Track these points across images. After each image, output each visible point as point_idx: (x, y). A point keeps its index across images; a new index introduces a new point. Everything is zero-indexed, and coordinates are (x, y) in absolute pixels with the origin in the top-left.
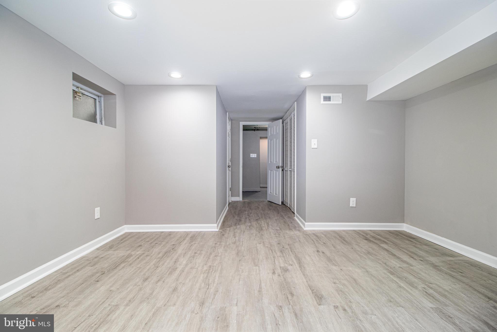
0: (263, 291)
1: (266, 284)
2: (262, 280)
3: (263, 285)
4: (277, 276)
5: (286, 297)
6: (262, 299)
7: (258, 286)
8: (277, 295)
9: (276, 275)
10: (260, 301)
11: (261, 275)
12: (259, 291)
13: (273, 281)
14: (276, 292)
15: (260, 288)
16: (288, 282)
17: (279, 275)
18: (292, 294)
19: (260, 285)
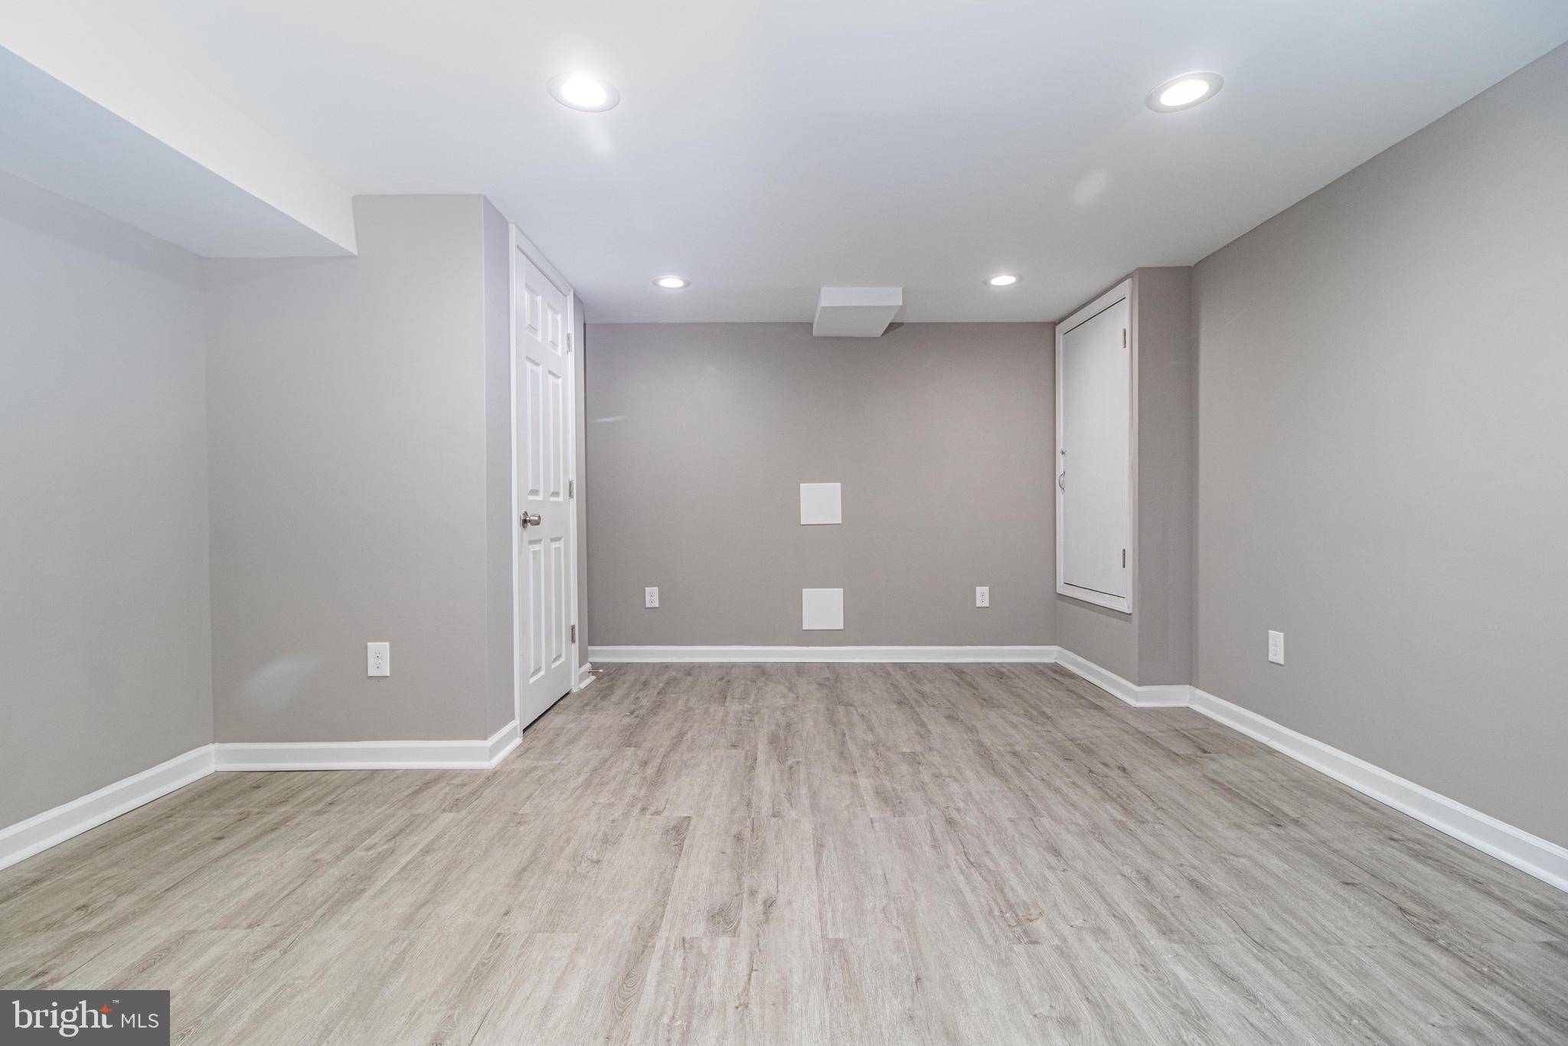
0: (812, 846)
1: (801, 863)
2: (814, 878)
3: (811, 862)
4: (761, 890)
5: (755, 833)
6: (815, 829)
7: (827, 861)
8: (776, 837)
9: (761, 896)
10: (818, 826)
11: (815, 898)
12: (822, 846)
13: (779, 875)
14: (777, 844)
15: (818, 855)
16: (735, 869)
17: (753, 893)
18: (738, 838)
19: (818, 863)
